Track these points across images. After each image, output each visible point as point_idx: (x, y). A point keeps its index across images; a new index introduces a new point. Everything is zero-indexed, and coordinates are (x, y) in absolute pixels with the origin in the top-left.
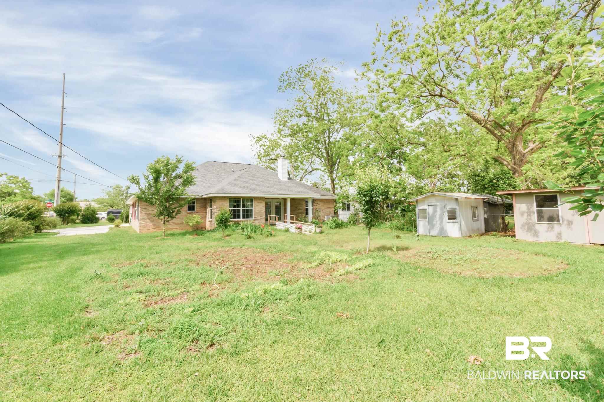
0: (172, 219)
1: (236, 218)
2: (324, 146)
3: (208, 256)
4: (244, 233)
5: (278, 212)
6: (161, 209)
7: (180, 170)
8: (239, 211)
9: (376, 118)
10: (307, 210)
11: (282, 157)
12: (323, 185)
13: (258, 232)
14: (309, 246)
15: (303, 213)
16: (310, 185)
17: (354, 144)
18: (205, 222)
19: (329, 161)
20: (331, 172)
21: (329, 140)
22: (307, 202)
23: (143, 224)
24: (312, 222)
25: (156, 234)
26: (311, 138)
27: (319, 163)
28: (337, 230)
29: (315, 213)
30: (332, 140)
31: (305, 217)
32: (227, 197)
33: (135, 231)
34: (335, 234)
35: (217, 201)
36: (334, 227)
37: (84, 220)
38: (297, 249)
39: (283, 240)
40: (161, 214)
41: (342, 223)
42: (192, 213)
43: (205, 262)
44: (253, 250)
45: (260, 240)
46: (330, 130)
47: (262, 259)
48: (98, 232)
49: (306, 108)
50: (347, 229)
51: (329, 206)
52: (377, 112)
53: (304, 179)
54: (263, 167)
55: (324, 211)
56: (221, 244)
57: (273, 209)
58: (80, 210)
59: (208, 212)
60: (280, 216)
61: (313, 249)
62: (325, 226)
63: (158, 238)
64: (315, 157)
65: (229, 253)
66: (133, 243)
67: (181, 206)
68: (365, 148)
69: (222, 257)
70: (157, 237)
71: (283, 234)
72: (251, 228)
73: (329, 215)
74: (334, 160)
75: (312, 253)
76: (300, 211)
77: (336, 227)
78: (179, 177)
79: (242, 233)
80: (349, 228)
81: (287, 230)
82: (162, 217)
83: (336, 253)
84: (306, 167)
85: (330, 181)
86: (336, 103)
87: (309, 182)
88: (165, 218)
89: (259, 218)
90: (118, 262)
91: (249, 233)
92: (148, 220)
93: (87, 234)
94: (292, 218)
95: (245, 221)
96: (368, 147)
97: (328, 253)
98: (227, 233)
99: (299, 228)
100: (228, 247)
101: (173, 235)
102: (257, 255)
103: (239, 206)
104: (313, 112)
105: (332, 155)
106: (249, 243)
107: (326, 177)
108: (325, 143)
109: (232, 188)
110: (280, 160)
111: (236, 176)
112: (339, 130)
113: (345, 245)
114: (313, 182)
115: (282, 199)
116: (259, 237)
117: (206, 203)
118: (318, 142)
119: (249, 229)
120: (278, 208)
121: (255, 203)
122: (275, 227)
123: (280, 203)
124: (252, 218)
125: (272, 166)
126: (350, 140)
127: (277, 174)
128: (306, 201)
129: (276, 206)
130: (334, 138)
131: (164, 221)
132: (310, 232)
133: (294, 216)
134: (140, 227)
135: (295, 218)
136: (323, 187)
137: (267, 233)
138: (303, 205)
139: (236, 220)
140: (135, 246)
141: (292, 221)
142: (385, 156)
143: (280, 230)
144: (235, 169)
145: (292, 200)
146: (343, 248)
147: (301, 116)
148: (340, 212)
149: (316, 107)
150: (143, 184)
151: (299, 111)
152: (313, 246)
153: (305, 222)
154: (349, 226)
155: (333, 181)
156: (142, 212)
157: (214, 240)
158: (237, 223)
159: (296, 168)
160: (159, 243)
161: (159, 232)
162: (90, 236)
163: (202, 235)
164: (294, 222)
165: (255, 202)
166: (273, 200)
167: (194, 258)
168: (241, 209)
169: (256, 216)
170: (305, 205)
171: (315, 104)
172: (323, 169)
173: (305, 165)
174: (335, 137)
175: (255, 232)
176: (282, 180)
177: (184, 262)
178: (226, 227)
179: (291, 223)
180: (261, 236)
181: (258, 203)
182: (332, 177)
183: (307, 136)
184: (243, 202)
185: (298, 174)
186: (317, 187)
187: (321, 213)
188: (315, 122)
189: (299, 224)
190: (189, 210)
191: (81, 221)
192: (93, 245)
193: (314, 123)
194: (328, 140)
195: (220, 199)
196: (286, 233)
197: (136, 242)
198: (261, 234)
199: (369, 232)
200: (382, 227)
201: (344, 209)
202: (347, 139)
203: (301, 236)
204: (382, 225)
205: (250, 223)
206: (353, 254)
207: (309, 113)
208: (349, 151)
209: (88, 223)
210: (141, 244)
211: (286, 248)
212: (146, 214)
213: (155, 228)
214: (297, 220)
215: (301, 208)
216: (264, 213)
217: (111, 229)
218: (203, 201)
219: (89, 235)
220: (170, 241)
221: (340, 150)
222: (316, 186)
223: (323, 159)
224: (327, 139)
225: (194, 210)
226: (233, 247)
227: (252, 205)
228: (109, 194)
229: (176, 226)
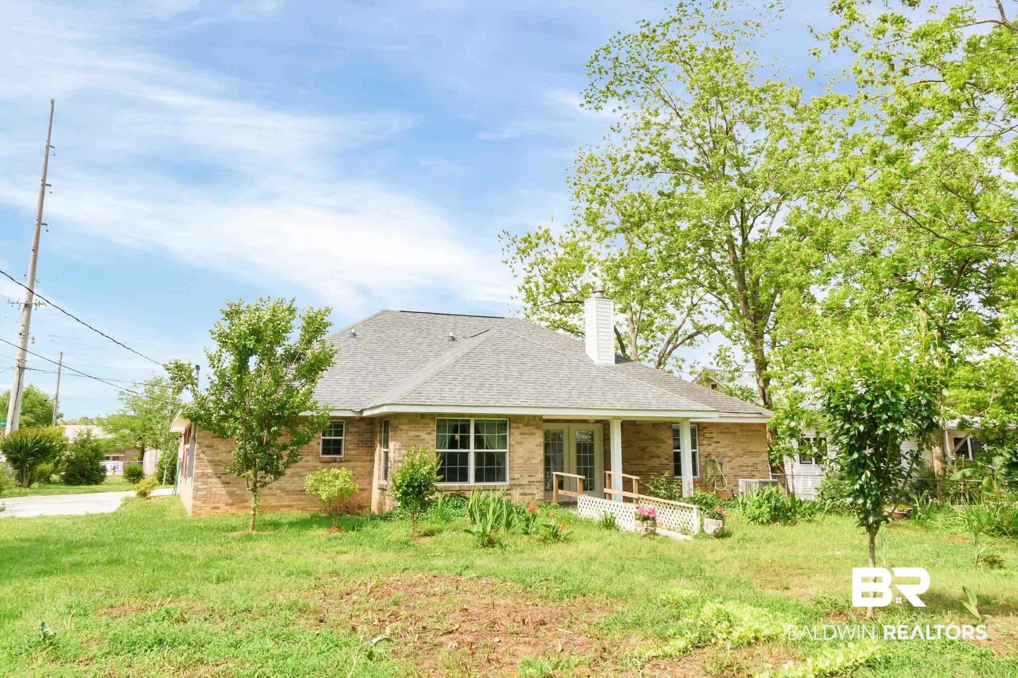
0: (276, 479)
1: (455, 481)
2: (729, 258)
3: (355, 598)
4: (475, 529)
5: (585, 464)
6: (248, 447)
7: (294, 338)
8: (465, 456)
9: (890, 161)
10: (677, 457)
11: (598, 295)
12: (732, 379)
13: (518, 524)
14: (672, 581)
15: (663, 467)
16: (690, 379)
17: (823, 246)
18: (367, 490)
19: (746, 303)
20: (756, 338)
21: (745, 239)
22: (677, 433)
23: (202, 490)
24: (692, 500)
25: (233, 521)
26: (686, 236)
27: (714, 308)
28: (778, 526)
29: (704, 470)
30: (754, 236)
31: (670, 482)
32: (432, 416)
33: (182, 511)
34: (768, 541)
35: (401, 427)
36: (767, 516)
37: (72, 475)
38: (630, 589)
39: (593, 555)
40: (248, 462)
41: (793, 506)
42: (335, 461)
43: (343, 616)
44: (493, 584)
45: (522, 552)
46: (747, 207)
47: (513, 615)
48: (94, 509)
49: (666, 146)
50: (812, 527)
51: (752, 447)
52: (894, 145)
53: (670, 360)
54: (544, 324)
55: (736, 462)
56: (405, 558)
57: (570, 454)
58: (64, 447)
59: (376, 458)
60: (592, 475)
61: (682, 590)
62: (734, 517)
63: (235, 534)
64: (700, 291)
65: (418, 590)
66: (167, 548)
67: (301, 441)
68: (864, 258)
69: (395, 603)
70: (234, 529)
71: (595, 533)
72: (494, 513)
73: (753, 477)
74: (763, 298)
75: (677, 605)
76: (655, 462)
77: (775, 519)
78: (293, 357)
79: (469, 527)
80: (818, 523)
81: (609, 524)
82: (250, 472)
83: (757, 611)
84: (676, 323)
85: (751, 367)
86: (762, 126)
87: (686, 368)
88: (255, 476)
89: (525, 481)
90: (112, 601)
91: (488, 529)
92: (215, 480)
93: (66, 514)
94: (627, 485)
95: (480, 491)
96: (874, 254)
97: (730, 607)
98: (425, 526)
99: (646, 519)
100: (421, 569)
101: (276, 525)
102: (502, 602)
103: (465, 444)
104: (690, 156)
105: (756, 283)
106: (486, 560)
107: (739, 354)
108: (732, 246)
109: (447, 388)
110: (591, 305)
111: (459, 354)
112: (774, 207)
113: (796, 581)
114: (699, 368)
115: (597, 421)
116: (519, 542)
117: (373, 433)
118: (708, 244)
119: (490, 517)
120: (585, 450)
121: (514, 436)
122: (571, 510)
123: (592, 436)
124: (504, 480)
125: (573, 320)
126: (812, 234)
127: (584, 345)
128: (672, 428)
129: (579, 446)
130: (760, 231)
131: (255, 485)
132: (685, 532)
133: (634, 477)
134: (195, 498)
135: (635, 486)
136: (731, 385)
137: (542, 531)
138: (663, 442)
139: (456, 485)
140: (171, 555)
141: (628, 494)
142: (937, 283)
143: (588, 523)
144: (459, 332)
145: (630, 427)
146: (787, 593)
147: (652, 170)
148: (793, 466)
149: (699, 141)
150: (206, 379)
151: (646, 156)
152: (684, 582)
153: (670, 498)
154: (819, 516)
155: (762, 365)
156: (202, 456)
157: (387, 546)
158: (459, 495)
159: (643, 327)
160: (236, 548)
161: (242, 516)
162: (70, 521)
163: (353, 529)
164: (634, 495)
165: (513, 431)
166: (571, 425)
167: (315, 601)
168: (472, 451)
169: (517, 476)
170: (671, 442)
171: (697, 131)
172: (728, 326)
173: (673, 318)
174: (765, 226)
175: (508, 525)
176: (596, 363)
177: (282, 613)
178: (425, 505)
179: (627, 500)
180: (526, 538)
181: (521, 434)
182: (758, 352)
183: (674, 229)
184: (477, 431)
185: (651, 343)
186: (714, 386)
187: (726, 470)
188: (696, 186)
189: (649, 504)
190: (326, 451)
191: (62, 477)
192: (71, 547)
193: (695, 188)
194: (740, 239)
195: (410, 423)
196: (607, 532)
197: (177, 544)
198: (526, 533)
199: (872, 541)
200: (939, 524)
201: (804, 459)
202: (803, 233)
203: (654, 543)
204: (940, 517)
205: (498, 494)
206: (815, 617)
207: (677, 161)
208: (808, 269)
209: (80, 483)
210: (186, 551)
211: (598, 582)
212: (210, 462)
213: (232, 504)
214: (643, 490)
215: (657, 451)
216: (541, 468)
217: (127, 500)
218: (363, 425)
219: (70, 517)
220: (264, 544)
221: (780, 267)
222: (709, 381)
223: (726, 298)
224: (736, 234)
225: (338, 452)
226: (434, 572)
227: (503, 441)
228: (134, 404)
229: (288, 500)
